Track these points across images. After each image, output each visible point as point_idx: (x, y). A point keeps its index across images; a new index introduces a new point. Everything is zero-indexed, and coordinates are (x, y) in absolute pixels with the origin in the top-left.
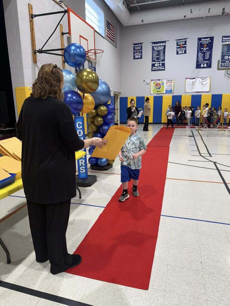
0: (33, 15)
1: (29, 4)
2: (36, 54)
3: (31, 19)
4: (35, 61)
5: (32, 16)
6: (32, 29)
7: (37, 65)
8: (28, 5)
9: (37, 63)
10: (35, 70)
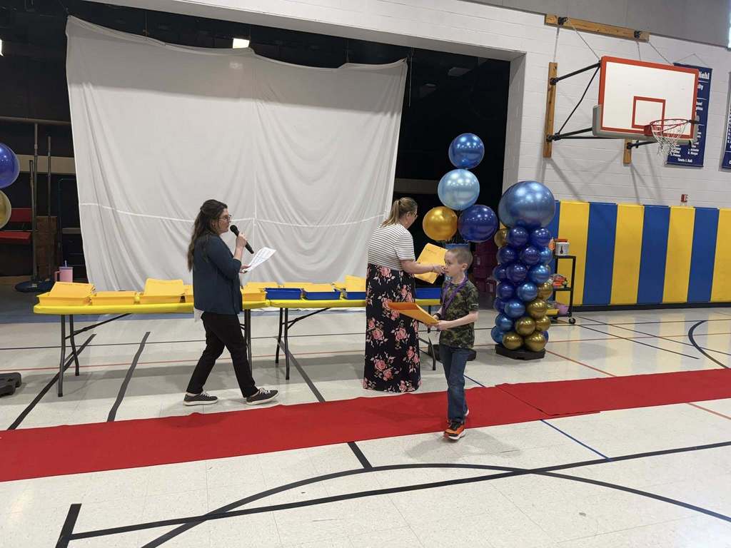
0: (554, 79)
1: (550, 63)
2: (551, 141)
3: (550, 86)
4: (547, 154)
5: (553, 81)
6: (550, 102)
7: (552, 160)
8: (548, 66)
9: (550, 156)
10: (544, 168)
